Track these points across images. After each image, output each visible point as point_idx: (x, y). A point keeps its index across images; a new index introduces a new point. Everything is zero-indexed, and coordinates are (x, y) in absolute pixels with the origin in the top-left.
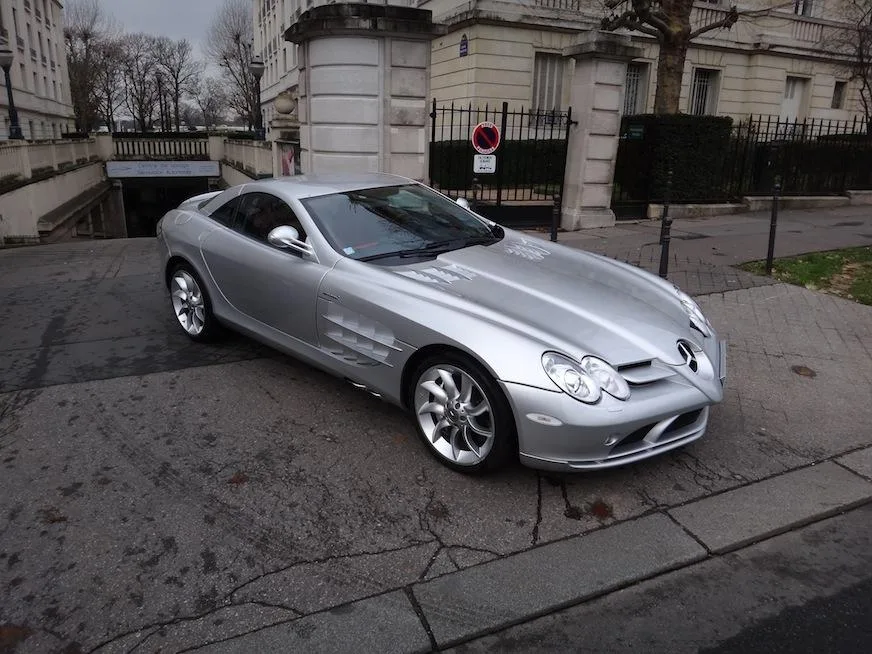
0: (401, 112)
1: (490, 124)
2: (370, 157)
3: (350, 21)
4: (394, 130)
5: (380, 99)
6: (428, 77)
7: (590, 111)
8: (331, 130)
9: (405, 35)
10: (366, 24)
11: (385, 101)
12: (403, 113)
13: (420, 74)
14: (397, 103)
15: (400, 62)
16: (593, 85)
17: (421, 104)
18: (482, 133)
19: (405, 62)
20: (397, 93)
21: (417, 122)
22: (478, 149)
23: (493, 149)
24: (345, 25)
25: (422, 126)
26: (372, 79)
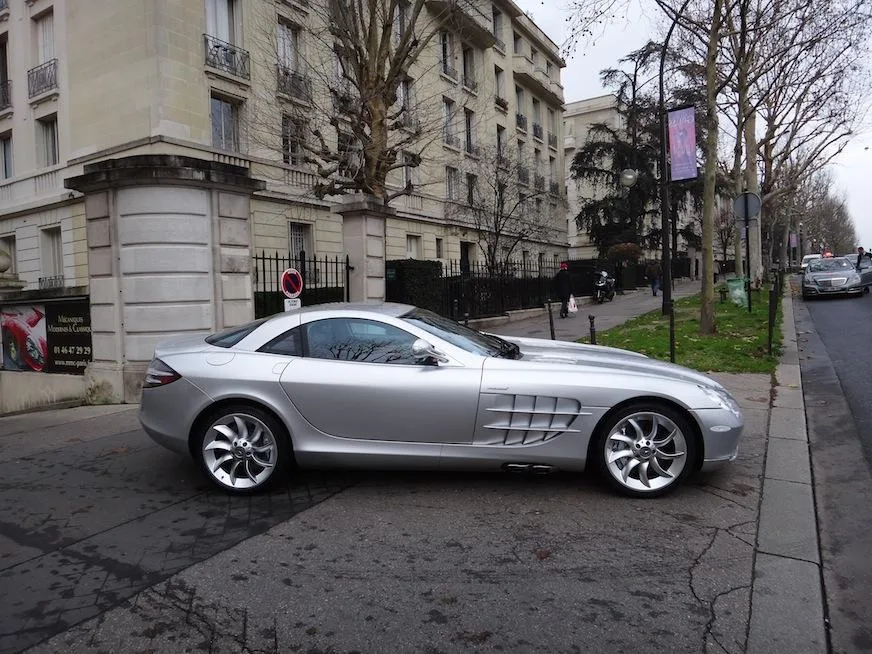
0: (231, 259)
1: (293, 271)
2: (204, 305)
3: (184, 172)
4: (225, 278)
5: (208, 249)
6: (249, 228)
7: (365, 258)
8: (160, 279)
9: (232, 188)
10: (200, 176)
11: (214, 250)
12: (232, 260)
13: (242, 225)
14: (227, 252)
15: (227, 214)
16: (365, 237)
17: (245, 252)
18: (289, 278)
19: (231, 213)
20: (226, 242)
21: (242, 270)
22: (287, 294)
23: (298, 293)
24: (178, 174)
25: (247, 273)
26: (201, 227)
